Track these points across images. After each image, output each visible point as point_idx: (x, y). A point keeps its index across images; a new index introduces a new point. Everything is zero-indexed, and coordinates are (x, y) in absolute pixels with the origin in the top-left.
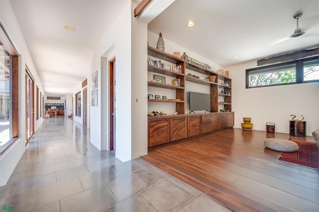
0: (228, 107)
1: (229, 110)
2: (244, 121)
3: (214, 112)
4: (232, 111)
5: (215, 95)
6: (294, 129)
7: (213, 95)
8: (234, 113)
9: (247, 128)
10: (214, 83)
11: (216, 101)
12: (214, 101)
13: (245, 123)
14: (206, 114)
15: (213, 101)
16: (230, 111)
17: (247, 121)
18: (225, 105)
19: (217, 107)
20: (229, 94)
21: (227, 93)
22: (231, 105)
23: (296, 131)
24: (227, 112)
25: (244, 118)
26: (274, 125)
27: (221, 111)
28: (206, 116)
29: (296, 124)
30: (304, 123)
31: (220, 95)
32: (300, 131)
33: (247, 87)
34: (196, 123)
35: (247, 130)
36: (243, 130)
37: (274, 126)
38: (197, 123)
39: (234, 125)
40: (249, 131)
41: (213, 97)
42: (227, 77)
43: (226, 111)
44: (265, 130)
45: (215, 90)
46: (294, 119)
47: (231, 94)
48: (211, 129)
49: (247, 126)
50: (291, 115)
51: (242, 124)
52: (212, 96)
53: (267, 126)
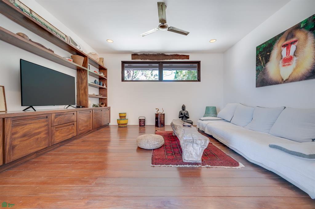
0: (103, 101)
1: (104, 105)
2: (120, 117)
3: (82, 107)
4: (108, 106)
5: (84, 84)
6: (158, 120)
7: (82, 83)
8: (110, 108)
9: (122, 124)
10: (81, 66)
11: (86, 92)
12: (83, 92)
13: (121, 119)
14: (68, 110)
15: (81, 92)
16: (106, 106)
17: (122, 117)
18: (100, 99)
19: (87, 101)
20: (105, 86)
21: (101, 84)
22: (107, 99)
23: (159, 123)
24: (101, 108)
25: (119, 114)
26: (144, 118)
27: (94, 105)
28: (60, 115)
29: (159, 116)
30: (164, 114)
31: (90, 85)
32: (162, 122)
33: (123, 80)
34: (36, 129)
35: (122, 127)
36: (119, 127)
37: (144, 120)
38: (40, 127)
39: (110, 122)
40: (125, 127)
41: (81, 87)
42: (101, 64)
43: (100, 106)
44: (138, 124)
45: (84, 77)
46: (158, 112)
47: (106, 87)
48: (74, 133)
49: (122, 122)
50: (156, 109)
51: (117, 120)
52: (80, 85)
53: (140, 120)
